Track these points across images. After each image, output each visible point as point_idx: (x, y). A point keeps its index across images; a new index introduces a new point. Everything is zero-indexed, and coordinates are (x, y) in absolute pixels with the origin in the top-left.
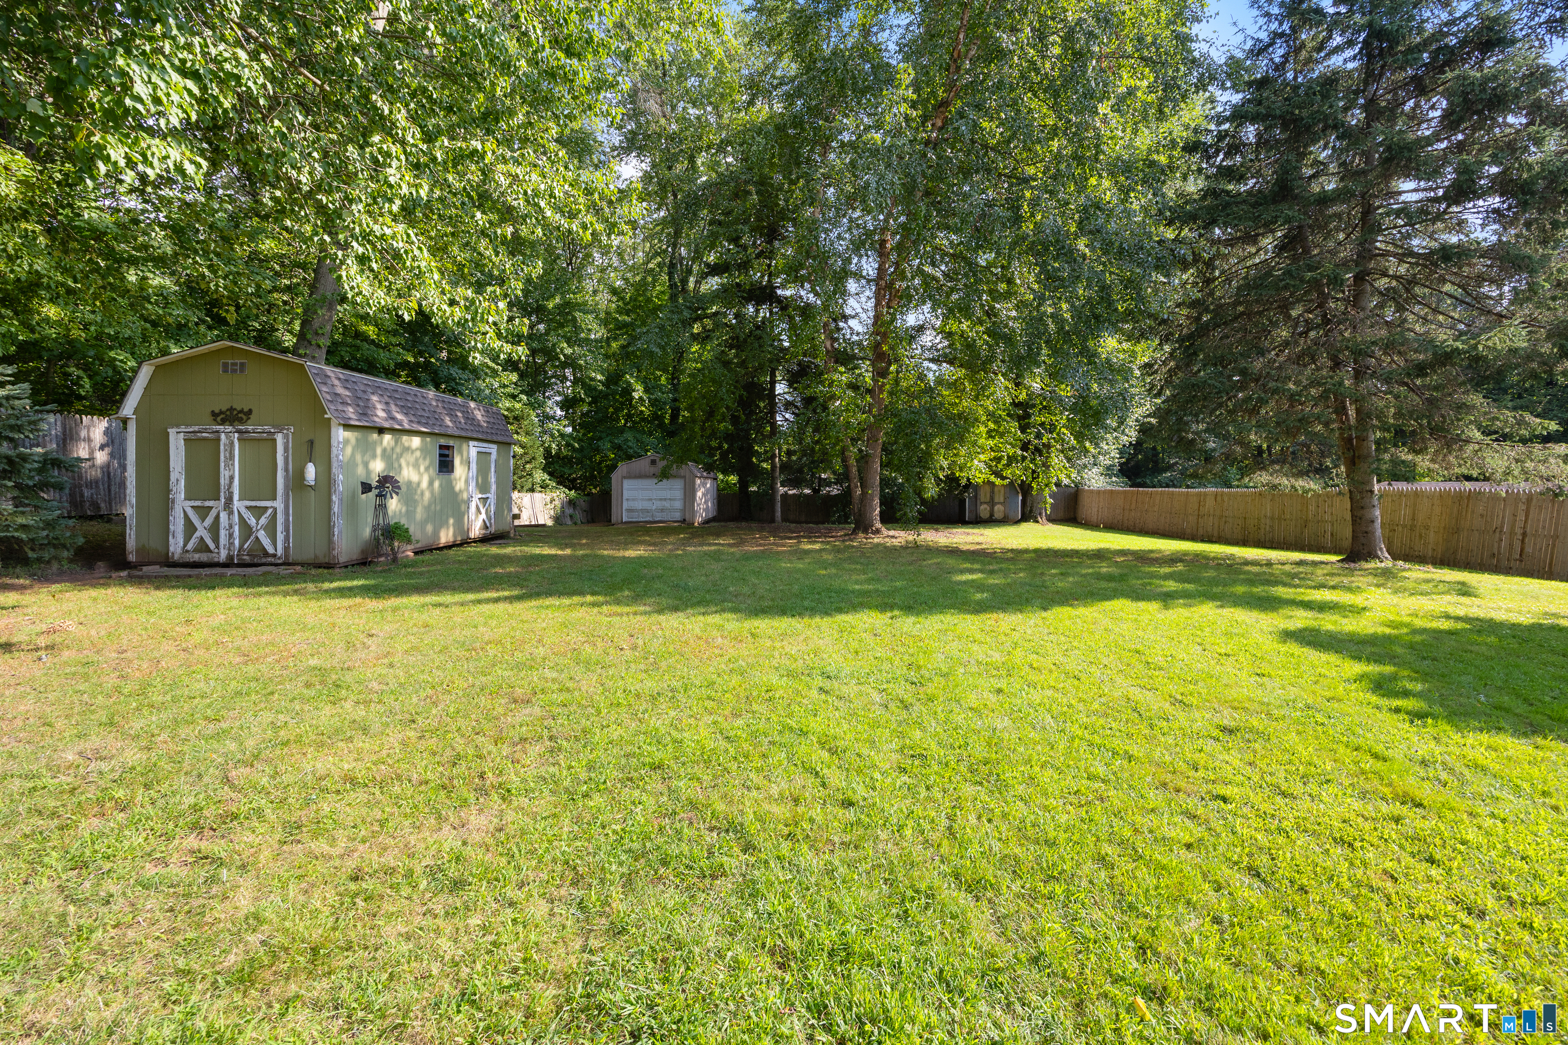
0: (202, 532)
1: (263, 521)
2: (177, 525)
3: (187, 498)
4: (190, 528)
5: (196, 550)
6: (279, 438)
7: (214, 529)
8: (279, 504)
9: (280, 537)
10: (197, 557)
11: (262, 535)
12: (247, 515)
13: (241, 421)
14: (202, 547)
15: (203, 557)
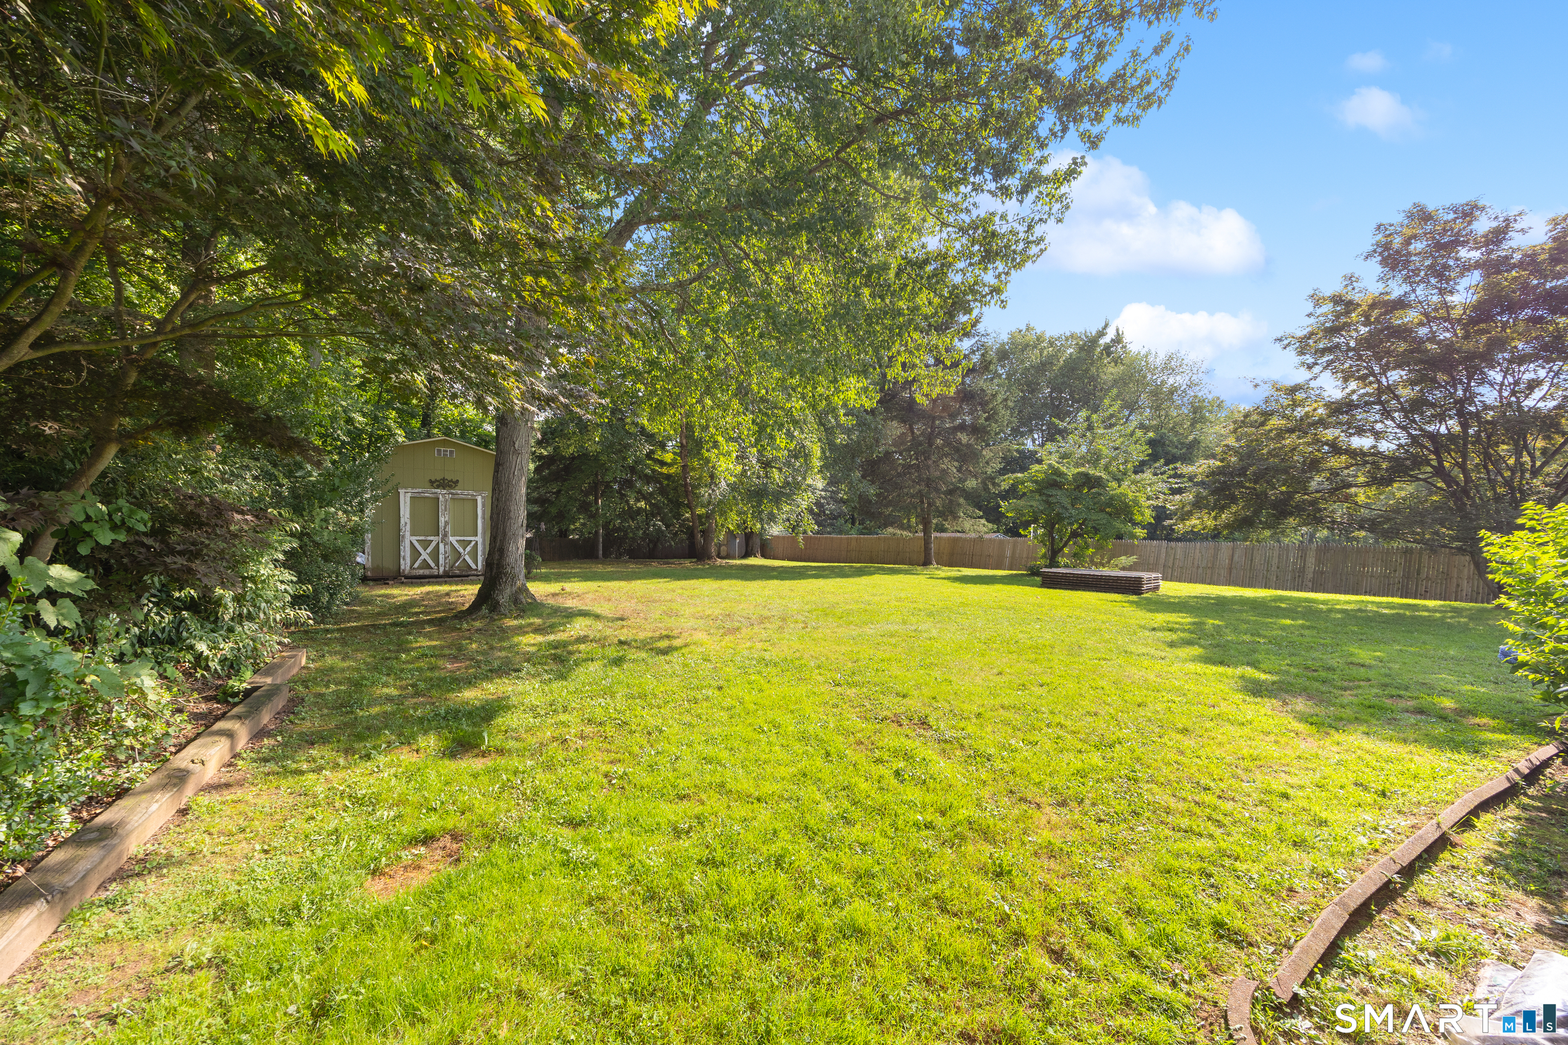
0: (425, 555)
1: (468, 549)
2: (406, 552)
3: (413, 534)
4: (415, 554)
5: (419, 568)
6: (479, 499)
7: (435, 554)
8: (479, 539)
9: (480, 559)
10: (421, 572)
11: (467, 558)
12: (457, 545)
13: (451, 487)
14: (425, 565)
15: (427, 572)
